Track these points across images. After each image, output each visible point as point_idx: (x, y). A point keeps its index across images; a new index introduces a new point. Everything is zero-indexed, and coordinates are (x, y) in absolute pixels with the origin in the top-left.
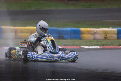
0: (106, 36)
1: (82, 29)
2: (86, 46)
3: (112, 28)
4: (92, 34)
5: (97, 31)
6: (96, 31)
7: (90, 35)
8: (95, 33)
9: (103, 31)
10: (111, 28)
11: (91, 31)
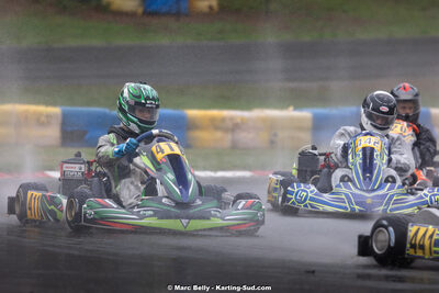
0: (275, 135)
1: (192, 113)
2: (205, 169)
3: (295, 109)
4: (226, 130)
5: (242, 119)
6: (239, 121)
7: (219, 134)
8: (236, 127)
9: (264, 120)
10: (291, 108)
11: (223, 119)
